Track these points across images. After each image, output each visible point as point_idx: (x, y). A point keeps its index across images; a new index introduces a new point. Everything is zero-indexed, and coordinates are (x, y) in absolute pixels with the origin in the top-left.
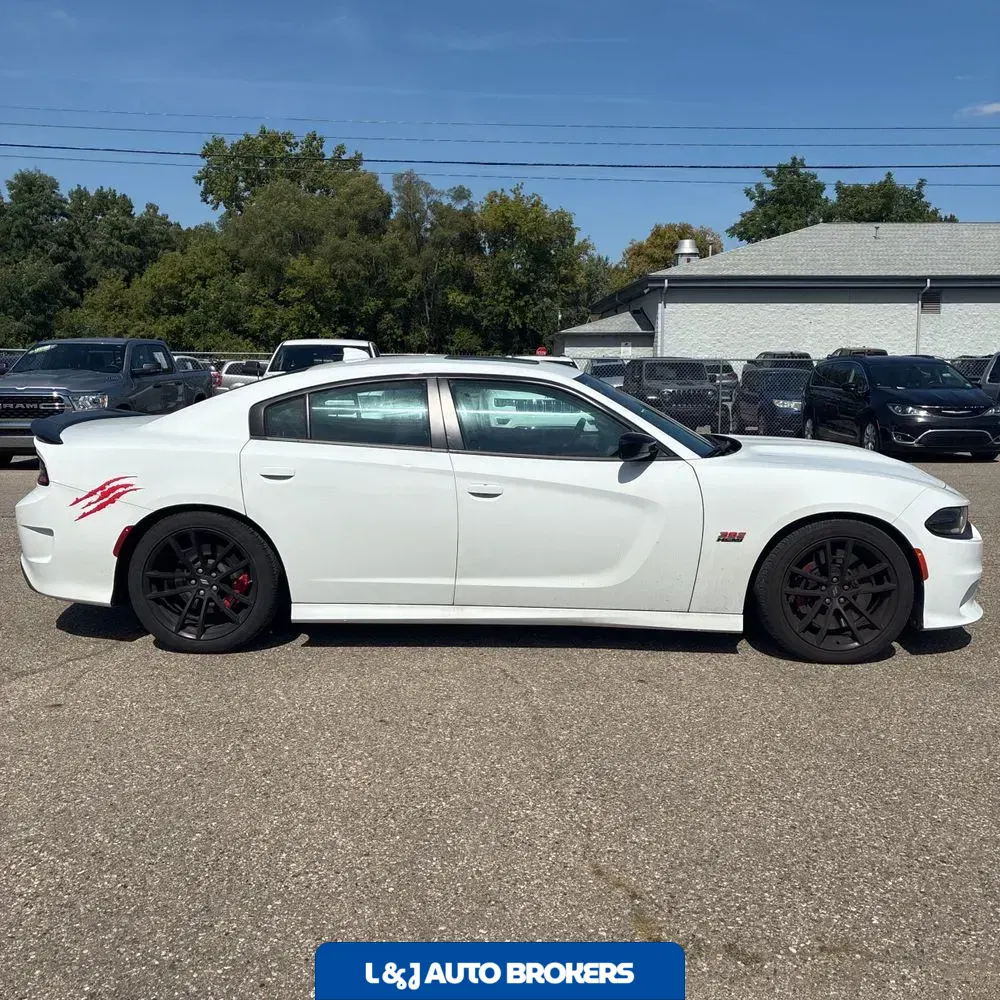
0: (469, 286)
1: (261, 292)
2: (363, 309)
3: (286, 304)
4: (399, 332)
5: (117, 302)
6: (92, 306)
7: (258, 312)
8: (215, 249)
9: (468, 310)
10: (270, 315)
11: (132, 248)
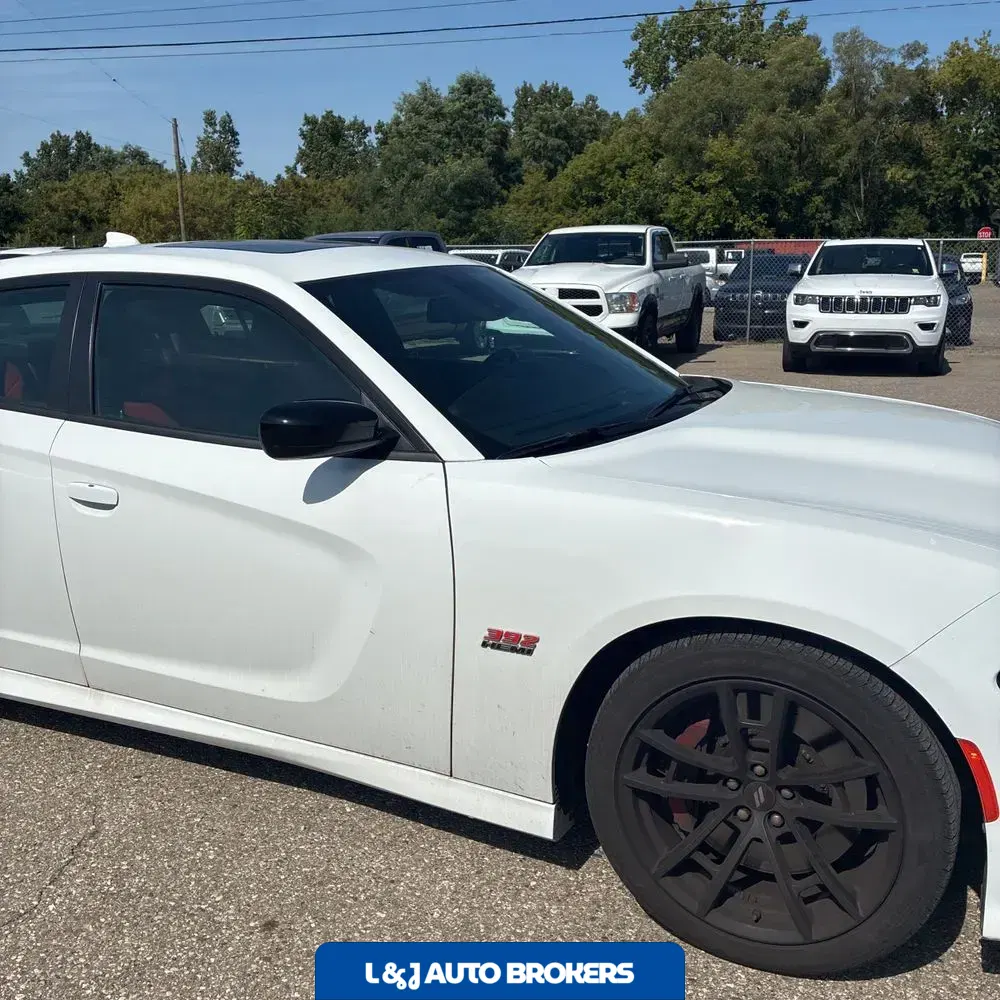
0: (916, 157)
1: (678, 178)
2: (789, 191)
3: (703, 189)
4: (828, 216)
5: (538, 195)
6: (517, 201)
7: (674, 200)
8: (639, 136)
9: (911, 187)
10: (685, 203)
11: (558, 141)
